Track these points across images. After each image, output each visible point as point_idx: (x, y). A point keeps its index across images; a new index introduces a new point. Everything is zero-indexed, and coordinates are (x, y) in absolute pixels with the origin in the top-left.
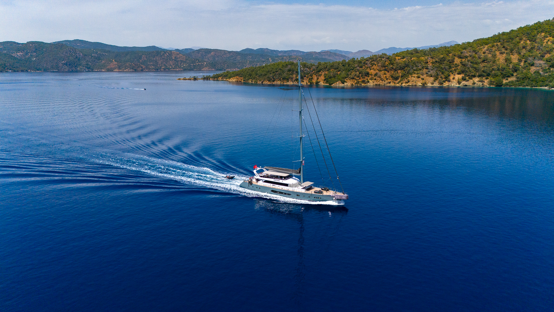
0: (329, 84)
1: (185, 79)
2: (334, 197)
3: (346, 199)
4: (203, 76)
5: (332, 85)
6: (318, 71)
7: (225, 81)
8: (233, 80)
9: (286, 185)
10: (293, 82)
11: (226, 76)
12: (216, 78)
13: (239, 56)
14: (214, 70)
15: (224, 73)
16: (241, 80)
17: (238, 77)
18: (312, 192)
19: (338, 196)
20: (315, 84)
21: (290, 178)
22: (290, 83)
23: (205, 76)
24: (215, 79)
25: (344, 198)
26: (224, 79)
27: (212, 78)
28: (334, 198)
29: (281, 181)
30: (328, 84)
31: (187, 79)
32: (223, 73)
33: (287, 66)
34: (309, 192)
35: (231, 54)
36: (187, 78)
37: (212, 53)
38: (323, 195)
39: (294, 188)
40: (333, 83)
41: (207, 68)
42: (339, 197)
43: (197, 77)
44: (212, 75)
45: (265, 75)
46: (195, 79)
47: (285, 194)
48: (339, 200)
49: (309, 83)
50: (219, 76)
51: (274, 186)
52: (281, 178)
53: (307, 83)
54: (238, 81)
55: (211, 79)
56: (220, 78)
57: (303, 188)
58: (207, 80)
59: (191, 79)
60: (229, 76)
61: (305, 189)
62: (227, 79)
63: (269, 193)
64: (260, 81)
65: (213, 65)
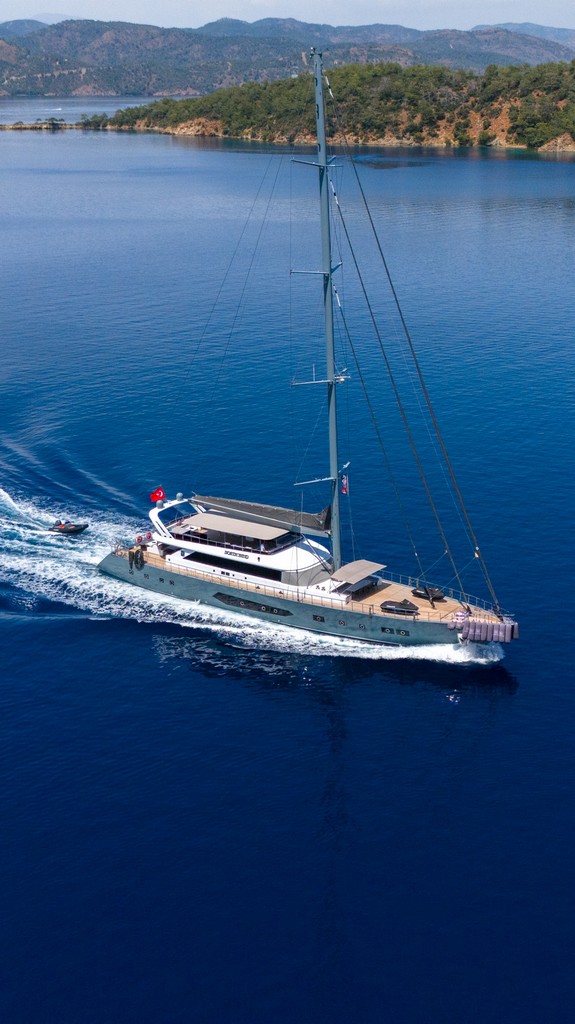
0: (530, 145)
1: (19, 128)
2: (460, 630)
3: (508, 639)
4: (84, 116)
5: (540, 150)
6: (488, 97)
7: (160, 133)
8: (188, 130)
9: (274, 575)
10: (398, 138)
11: (162, 117)
12: (127, 123)
13: (197, 47)
14: (114, 94)
15: (155, 104)
16: (217, 130)
17: (202, 120)
18: (373, 604)
19: (475, 626)
20: (476, 143)
21: (292, 544)
22: (389, 141)
23: (90, 118)
24: (123, 127)
25: (499, 635)
26: (156, 128)
27: (113, 122)
28: (460, 636)
29: (252, 558)
30: (524, 147)
31: (25, 129)
32: (151, 105)
33: (377, 79)
34: (362, 606)
35: (172, 39)
36: (27, 123)
37: (107, 36)
38: (415, 622)
39: (302, 589)
40: (542, 143)
41: (90, 89)
42: (478, 631)
43: (62, 120)
44: (111, 111)
45: (300, 112)
46: (55, 127)
47: (270, 610)
48: (480, 642)
49: (457, 142)
50: (138, 118)
51: (225, 578)
52: (254, 544)
53: (448, 143)
54: (203, 135)
55: (109, 127)
56: (141, 125)
57: (339, 590)
58: (97, 129)
59: (40, 128)
60: (173, 115)
61: (347, 593)
62: (165, 126)
63: (209, 604)
64: (282, 134)
65: (111, 79)
